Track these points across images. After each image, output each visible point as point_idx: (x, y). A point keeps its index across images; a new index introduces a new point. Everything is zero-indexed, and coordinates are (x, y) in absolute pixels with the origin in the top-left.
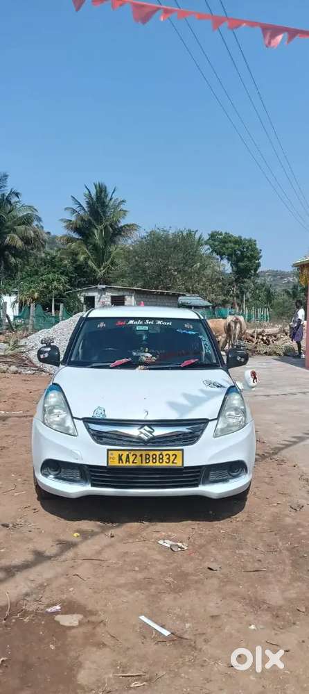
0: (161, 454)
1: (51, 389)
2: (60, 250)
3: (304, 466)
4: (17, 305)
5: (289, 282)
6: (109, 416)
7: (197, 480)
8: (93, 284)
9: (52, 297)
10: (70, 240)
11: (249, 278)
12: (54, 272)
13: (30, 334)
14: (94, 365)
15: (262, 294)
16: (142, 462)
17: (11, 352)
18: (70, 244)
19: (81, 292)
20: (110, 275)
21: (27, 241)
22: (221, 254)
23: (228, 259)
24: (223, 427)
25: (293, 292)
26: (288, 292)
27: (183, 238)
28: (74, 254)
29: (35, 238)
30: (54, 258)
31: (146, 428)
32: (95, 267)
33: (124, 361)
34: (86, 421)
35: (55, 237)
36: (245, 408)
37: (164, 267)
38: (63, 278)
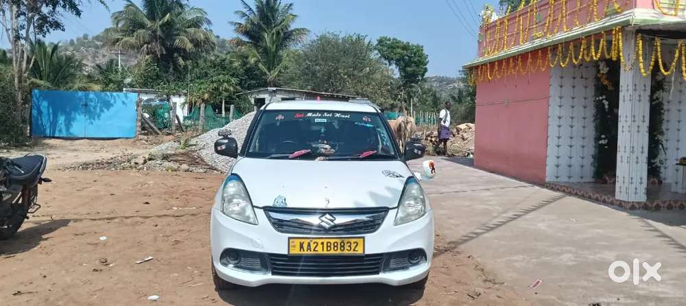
0: (343, 242)
1: (229, 179)
2: (229, 53)
3: (479, 257)
4: (186, 106)
5: (454, 88)
6: (290, 205)
7: (378, 268)
8: (263, 86)
9: (221, 99)
10: (239, 43)
11: (417, 82)
12: (223, 74)
13: (200, 134)
14: (273, 156)
15: (429, 99)
16: (323, 250)
17: (181, 151)
18: (240, 47)
19: (252, 94)
20: (281, 78)
21: (196, 43)
22: (389, 59)
23: (396, 64)
24: (402, 216)
25: (459, 97)
26: (453, 98)
27: (353, 43)
28: (244, 58)
29: (204, 42)
30: (224, 60)
31: (328, 216)
32: (266, 70)
33: (303, 152)
34: (267, 209)
35: (224, 41)
36: (424, 198)
37: (335, 70)
38: (234, 80)
